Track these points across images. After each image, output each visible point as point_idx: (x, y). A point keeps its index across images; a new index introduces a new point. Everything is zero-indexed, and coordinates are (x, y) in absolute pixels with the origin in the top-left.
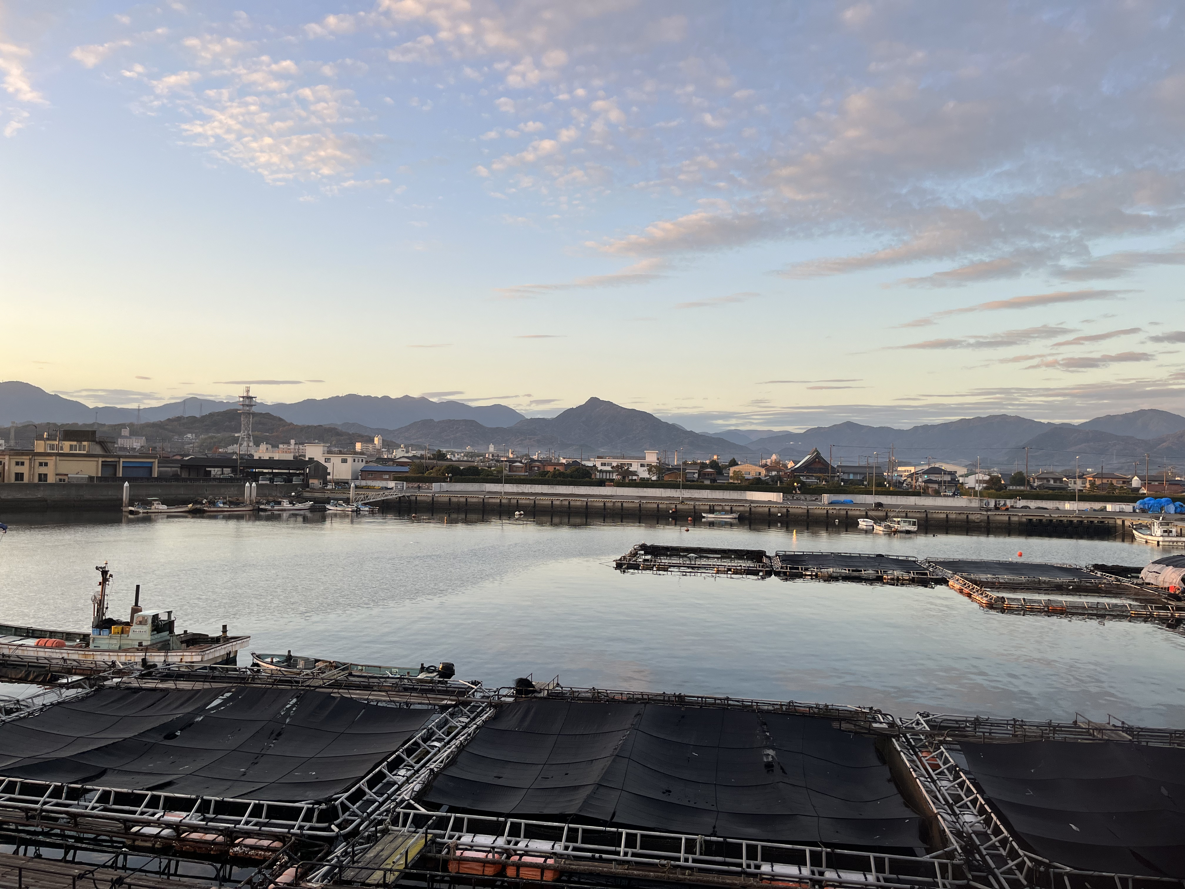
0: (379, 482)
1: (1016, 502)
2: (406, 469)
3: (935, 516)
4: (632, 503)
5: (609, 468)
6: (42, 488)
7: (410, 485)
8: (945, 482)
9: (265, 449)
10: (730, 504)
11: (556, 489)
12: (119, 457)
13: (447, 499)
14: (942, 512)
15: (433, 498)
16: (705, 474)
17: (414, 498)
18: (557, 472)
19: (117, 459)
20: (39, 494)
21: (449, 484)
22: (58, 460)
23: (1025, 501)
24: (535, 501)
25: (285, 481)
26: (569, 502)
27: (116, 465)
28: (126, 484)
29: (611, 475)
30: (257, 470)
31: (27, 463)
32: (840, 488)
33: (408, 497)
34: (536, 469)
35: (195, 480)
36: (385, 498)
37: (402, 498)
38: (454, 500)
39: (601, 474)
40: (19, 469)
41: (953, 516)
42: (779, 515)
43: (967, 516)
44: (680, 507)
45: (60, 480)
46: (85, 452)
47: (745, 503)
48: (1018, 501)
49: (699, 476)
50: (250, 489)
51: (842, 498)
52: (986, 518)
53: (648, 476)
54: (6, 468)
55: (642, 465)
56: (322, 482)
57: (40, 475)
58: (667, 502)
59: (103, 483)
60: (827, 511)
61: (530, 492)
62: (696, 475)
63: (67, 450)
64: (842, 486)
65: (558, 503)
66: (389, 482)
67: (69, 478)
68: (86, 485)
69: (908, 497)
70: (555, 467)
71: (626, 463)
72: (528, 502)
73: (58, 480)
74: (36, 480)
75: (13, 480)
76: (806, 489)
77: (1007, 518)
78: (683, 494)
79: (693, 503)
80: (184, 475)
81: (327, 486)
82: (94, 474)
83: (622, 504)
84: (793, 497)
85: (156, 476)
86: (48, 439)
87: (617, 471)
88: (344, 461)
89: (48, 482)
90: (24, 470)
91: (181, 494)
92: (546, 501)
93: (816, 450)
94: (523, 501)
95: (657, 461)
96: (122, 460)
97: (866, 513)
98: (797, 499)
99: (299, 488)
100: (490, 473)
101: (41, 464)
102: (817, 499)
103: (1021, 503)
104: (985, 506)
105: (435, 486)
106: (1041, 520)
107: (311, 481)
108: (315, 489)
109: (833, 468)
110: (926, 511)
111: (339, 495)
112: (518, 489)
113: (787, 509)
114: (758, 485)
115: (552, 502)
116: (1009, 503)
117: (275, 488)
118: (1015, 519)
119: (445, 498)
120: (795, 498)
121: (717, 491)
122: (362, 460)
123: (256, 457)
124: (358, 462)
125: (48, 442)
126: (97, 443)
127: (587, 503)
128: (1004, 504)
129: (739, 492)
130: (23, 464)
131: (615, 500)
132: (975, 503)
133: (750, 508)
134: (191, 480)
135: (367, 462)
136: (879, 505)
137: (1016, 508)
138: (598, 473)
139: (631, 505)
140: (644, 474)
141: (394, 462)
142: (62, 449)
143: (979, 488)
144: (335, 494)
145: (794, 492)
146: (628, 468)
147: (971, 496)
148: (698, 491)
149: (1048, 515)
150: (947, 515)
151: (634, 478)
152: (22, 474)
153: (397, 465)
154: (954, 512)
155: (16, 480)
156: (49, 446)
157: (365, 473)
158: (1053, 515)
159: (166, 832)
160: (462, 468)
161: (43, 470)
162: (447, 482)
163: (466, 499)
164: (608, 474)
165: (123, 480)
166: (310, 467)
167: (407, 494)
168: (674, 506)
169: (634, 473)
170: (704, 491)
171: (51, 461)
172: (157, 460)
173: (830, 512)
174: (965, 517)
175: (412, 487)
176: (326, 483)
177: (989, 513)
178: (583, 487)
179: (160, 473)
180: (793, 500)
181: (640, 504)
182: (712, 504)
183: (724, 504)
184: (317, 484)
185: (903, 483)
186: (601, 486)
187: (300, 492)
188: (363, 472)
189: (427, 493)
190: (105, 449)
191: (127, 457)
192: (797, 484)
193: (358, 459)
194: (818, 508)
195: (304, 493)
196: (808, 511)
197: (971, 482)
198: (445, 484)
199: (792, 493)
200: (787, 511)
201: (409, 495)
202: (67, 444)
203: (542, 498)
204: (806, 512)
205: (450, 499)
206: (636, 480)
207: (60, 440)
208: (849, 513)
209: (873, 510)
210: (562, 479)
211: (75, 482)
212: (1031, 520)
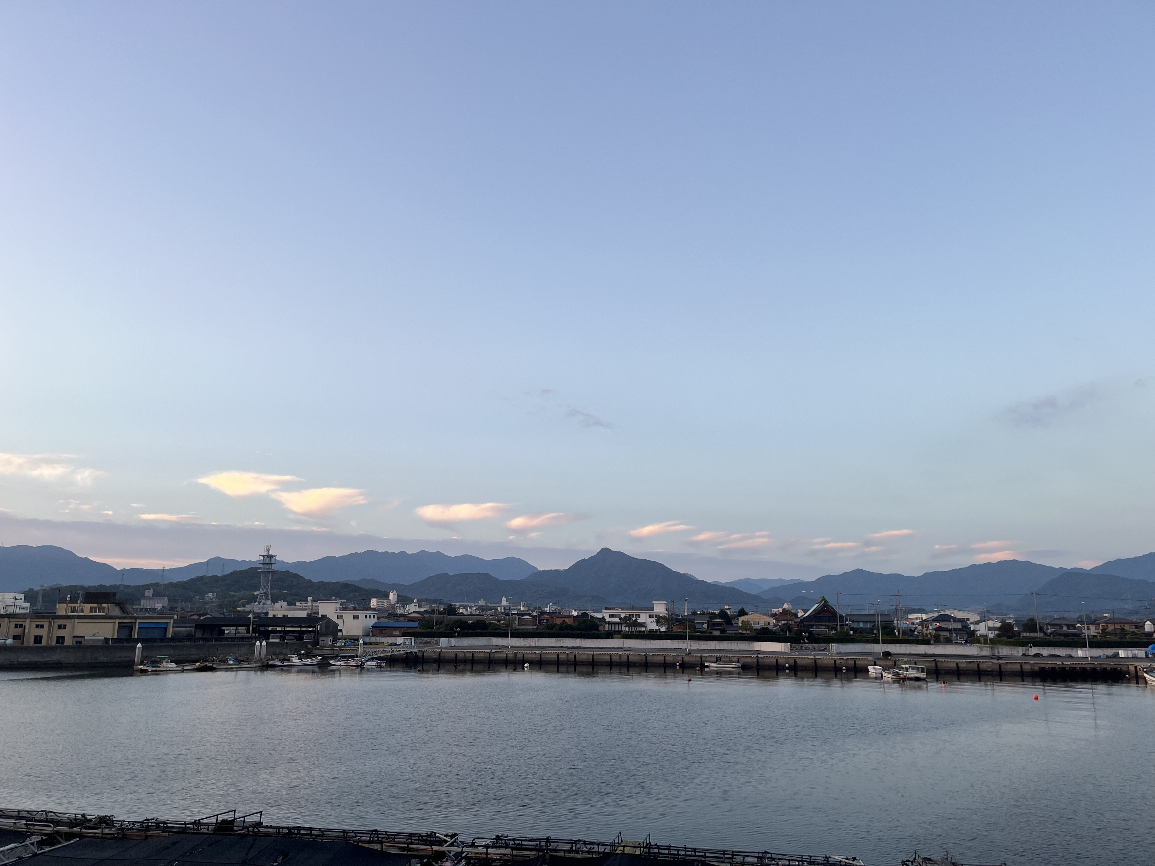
0: (388, 638)
1: (1028, 650)
2: (416, 624)
3: (945, 665)
4: (638, 656)
5: (617, 620)
6: (58, 651)
7: (419, 640)
8: (955, 629)
9: (281, 607)
10: (737, 655)
11: (563, 642)
12: (136, 618)
13: (454, 655)
15: (440, 654)
16: (714, 625)
17: (420, 654)
18: (564, 625)
19: (134, 621)
20: (55, 657)
21: (457, 639)
22: (77, 622)
23: (1037, 648)
24: (541, 655)
25: (296, 638)
26: (575, 656)
27: (132, 626)
28: (139, 645)
29: (620, 627)
30: (270, 629)
31: (46, 625)
32: (849, 637)
33: (416, 653)
34: (545, 621)
35: (208, 640)
36: (393, 653)
37: (409, 654)
38: (461, 655)
39: (610, 626)
40: (39, 632)
41: (963, 665)
42: (787, 665)
43: (978, 665)
44: (686, 659)
45: (77, 642)
46: (104, 614)
47: (753, 654)
48: (1030, 649)
49: (708, 626)
50: (260, 646)
52: (997, 667)
53: (656, 627)
54: (27, 631)
55: (651, 616)
56: (331, 638)
57: (57, 637)
59: (117, 645)
60: (835, 661)
61: (537, 645)
62: (705, 626)
63: (87, 612)
64: (852, 635)
65: (564, 656)
66: (398, 638)
67: (85, 640)
68: (101, 647)
69: (917, 645)
70: (563, 619)
71: (634, 614)
72: (534, 656)
73: (75, 642)
74: (54, 643)
75: (32, 643)
76: (814, 639)
77: (1020, 667)
78: (691, 646)
79: (699, 655)
80: (199, 635)
81: (336, 643)
82: (110, 637)
83: (628, 657)
84: (802, 647)
85: (170, 636)
86: (70, 602)
87: (626, 622)
88: (356, 617)
89: (65, 644)
90: (43, 632)
91: (193, 655)
92: (551, 655)
93: (824, 599)
94: (530, 655)
95: (667, 612)
96: (138, 621)
97: (875, 662)
98: (806, 649)
99: (309, 646)
100: (497, 628)
101: (60, 627)
102: (825, 649)
103: (1033, 651)
104: (996, 654)
105: (444, 641)
106: (1054, 668)
107: (321, 639)
108: (324, 647)
109: (841, 617)
110: (935, 660)
111: (348, 652)
112: (525, 643)
113: (795, 660)
114: (765, 635)
115: (558, 655)
116: (1021, 650)
117: (285, 646)
118: (1027, 668)
119: (450, 653)
121: (726, 642)
122: (374, 617)
123: (270, 615)
124: (370, 618)
125: (70, 605)
126: (116, 604)
127: (593, 656)
129: (747, 642)
130: (42, 626)
131: (621, 653)
132: (986, 651)
133: (758, 659)
134: (202, 639)
135: (378, 618)
136: (887, 654)
137: (1028, 656)
138: (607, 626)
139: (637, 658)
140: (652, 625)
141: (405, 617)
142: (82, 611)
143: (991, 635)
144: (344, 651)
145: (802, 641)
146: (636, 619)
147: (982, 644)
148: (707, 642)
149: (1060, 663)
150: (957, 664)
151: (643, 629)
152: (41, 637)
153: (408, 620)
154: (964, 661)
155: (35, 643)
156: (70, 608)
157: (377, 630)
158: (1065, 663)
160: (470, 622)
161: (61, 633)
162: (455, 637)
163: (473, 654)
164: (617, 626)
165: (137, 641)
166: (323, 624)
167: (414, 650)
168: (681, 659)
169: (642, 625)
170: (710, 642)
171: (69, 624)
172: (172, 621)
173: (838, 662)
174: (976, 667)
175: (421, 643)
176: (335, 640)
177: (1000, 661)
178: (590, 640)
179: (174, 633)
180: (802, 649)
181: (646, 657)
182: (718, 655)
183: (731, 655)
184: (327, 641)
185: (914, 631)
186: (608, 638)
187: (310, 649)
188: (374, 629)
189: (435, 648)
190: (123, 610)
191: (143, 618)
192: (805, 634)
193: (370, 616)
194: (825, 657)
195: (314, 651)
196: (815, 661)
197: (982, 629)
198: (452, 640)
199: (800, 643)
200: (795, 661)
201: (416, 650)
202: (87, 607)
203: (548, 652)
204: (814, 662)
205: (456, 654)
206: (644, 631)
207: (81, 602)
208: (857, 662)
209: (881, 659)
210: (569, 631)
211: (90, 644)
212: (1044, 668)
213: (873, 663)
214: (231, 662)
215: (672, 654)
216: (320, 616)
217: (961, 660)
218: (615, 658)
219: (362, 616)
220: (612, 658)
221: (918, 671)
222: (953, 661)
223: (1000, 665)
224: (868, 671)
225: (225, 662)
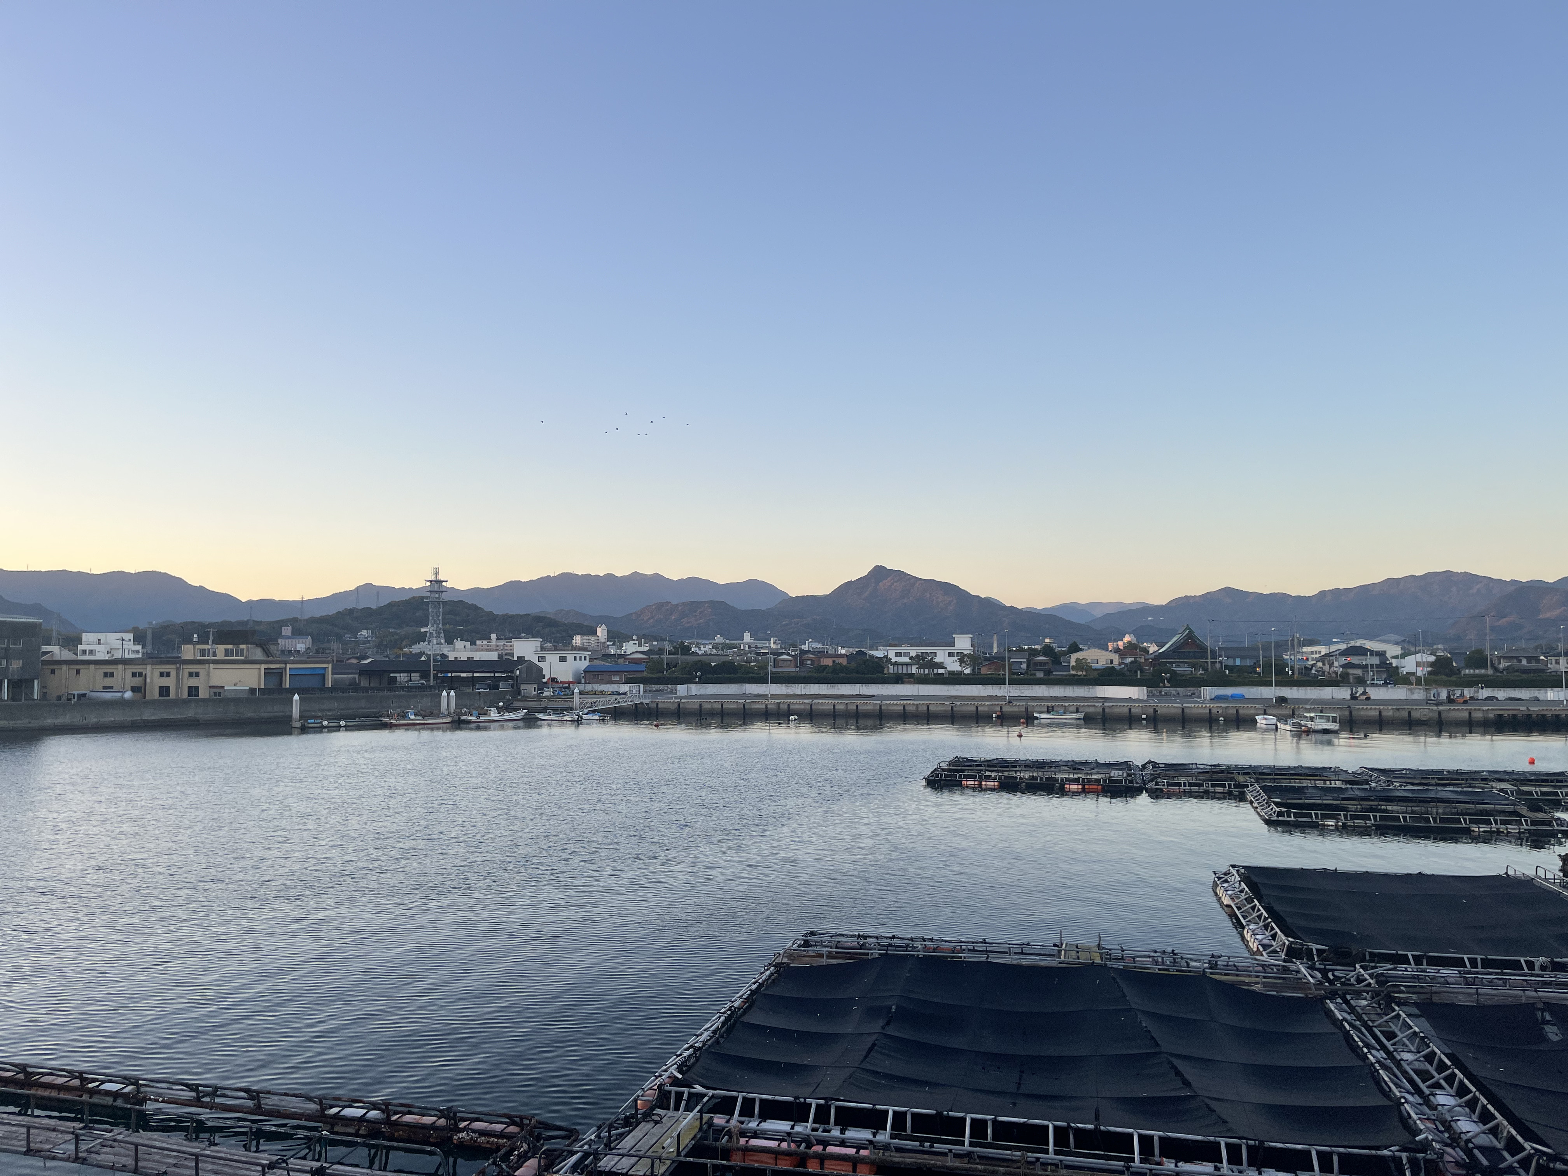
0: (608, 685)
1: (1478, 692)
2: (642, 667)
3: (1362, 713)
4: (941, 705)
5: (906, 659)
6: (193, 705)
7: (648, 688)
8: (1372, 666)
9: (462, 647)
10: (1075, 704)
11: (838, 689)
12: (284, 663)
13: (697, 707)
14: (1373, 707)
15: (679, 705)
16: (1037, 664)
17: (654, 706)
18: (836, 666)
19: (283, 666)
20: (189, 713)
21: (698, 686)
22: (211, 668)
23: (1490, 690)
24: (811, 705)
25: (490, 687)
26: (857, 706)
27: (282, 673)
28: (296, 697)
29: (909, 668)
30: (453, 675)
31: (173, 674)
32: (1225, 678)
33: (647, 704)
34: (809, 662)
35: (378, 689)
36: (617, 705)
37: (639, 706)
38: (706, 706)
39: (897, 668)
40: (165, 682)
41: (1388, 713)
42: (1144, 716)
43: (1410, 712)
45: (215, 694)
46: (243, 658)
47: (1097, 702)
48: (1481, 690)
49: (1028, 666)
50: (448, 698)
51: (1229, 691)
52: (1436, 715)
53: (960, 669)
54: (148, 680)
55: (950, 655)
56: (536, 686)
57: (189, 687)
58: (989, 703)
59: (266, 696)
60: (1210, 710)
61: (803, 693)
62: (1024, 666)
63: (220, 656)
64: (1228, 676)
65: (842, 707)
66: (621, 685)
67: (225, 691)
68: (246, 699)
69: (1322, 688)
70: (836, 660)
71: (929, 651)
72: (802, 707)
73: (212, 694)
74: (185, 695)
75: (156, 696)
76: (1177, 681)
77: (1466, 714)
78: (1010, 692)
79: (1024, 703)
80: (364, 683)
81: (543, 693)
82: (255, 686)
83: (928, 707)
84: (1161, 692)
85: (330, 686)
86: (198, 643)
87: (918, 663)
88: (563, 659)
89: (201, 695)
90: (170, 682)
91: (361, 708)
92: (824, 705)
93: (1189, 629)
94: (797, 705)
95: (973, 649)
96: (288, 666)
97: (1265, 711)
98: (1166, 695)
99: (508, 697)
100: (750, 670)
101: (191, 675)
102: (1194, 694)
103: (1485, 693)
104: (1433, 698)
105: (682, 689)
106: (1514, 716)
107: (522, 687)
108: (528, 697)
109: (1212, 651)
111: (557, 704)
112: (788, 691)
113: (1155, 709)
114: (1109, 676)
115: (834, 706)
116: (1468, 693)
117: (477, 697)
118: (1477, 715)
119: (694, 704)
120: (1163, 693)
121: (1056, 687)
122: (585, 657)
123: (451, 658)
124: (580, 660)
125: (198, 647)
126: (257, 645)
127: (881, 707)
128: (1461, 695)
129: (1086, 687)
130: (168, 675)
131: (918, 702)
132: (1419, 694)
133: (1104, 709)
134: (372, 689)
135: (591, 660)
136: (1282, 700)
137: (1478, 699)
138: (892, 667)
139: (940, 709)
140: (953, 665)
141: (624, 659)
142: (215, 654)
143: (1422, 673)
144: (554, 703)
145: (1161, 684)
146: (932, 658)
147: (1412, 684)
148: (1030, 687)
149: (1524, 709)
150: (1380, 712)
151: (941, 671)
152: (168, 688)
153: (629, 663)
154: (1390, 707)
155: (160, 695)
156: (199, 651)
157: (591, 674)
158: (1531, 709)
159: (374, 1114)
160: (713, 664)
161: (193, 682)
162: (695, 683)
163: (722, 705)
164: (905, 667)
165: (292, 691)
166: (521, 668)
167: (644, 701)
168: (998, 709)
169: (940, 665)
170: (1037, 687)
171: (203, 670)
172: (331, 665)
173: (1214, 711)
174: (1406, 714)
175: (650, 691)
176: (541, 687)
177: (1440, 708)
178: (873, 686)
179: (334, 681)
180: (1161, 695)
181: (952, 707)
182: (1050, 704)
183: (1067, 704)
184: (530, 689)
185: (1311, 669)
186: (898, 683)
187: (510, 700)
188: (588, 675)
189: (672, 698)
190: (267, 653)
191: (294, 662)
192: (1166, 674)
193: (580, 657)
194: (1196, 705)
195: (515, 702)
196: (1183, 710)
197: (1409, 665)
198: (693, 686)
199: (1159, 687)
200: (1155, 711)
201: (647, 701)
202: (221, 648)
203: (820, 701)
204: (1181, 711)
205: (701, 705)
206: (943, 674)
207: (213, 643)
208: (1241, 712)
209: (1274, 707)
210: (844, 675)
211: (233, 695)
212: (1502, 715)
213: (1263, 712)
214: (412, 717)
215: (987, 703)
216: (516, 659)
217: (1386, 707)
218: (911, 709)
219: (570, 657)
220: (906, 708)
221: (1328, 721)
222: (1375, 709)
223: (1440, 713)
224: (1256, 721)
225: (405, 716)
